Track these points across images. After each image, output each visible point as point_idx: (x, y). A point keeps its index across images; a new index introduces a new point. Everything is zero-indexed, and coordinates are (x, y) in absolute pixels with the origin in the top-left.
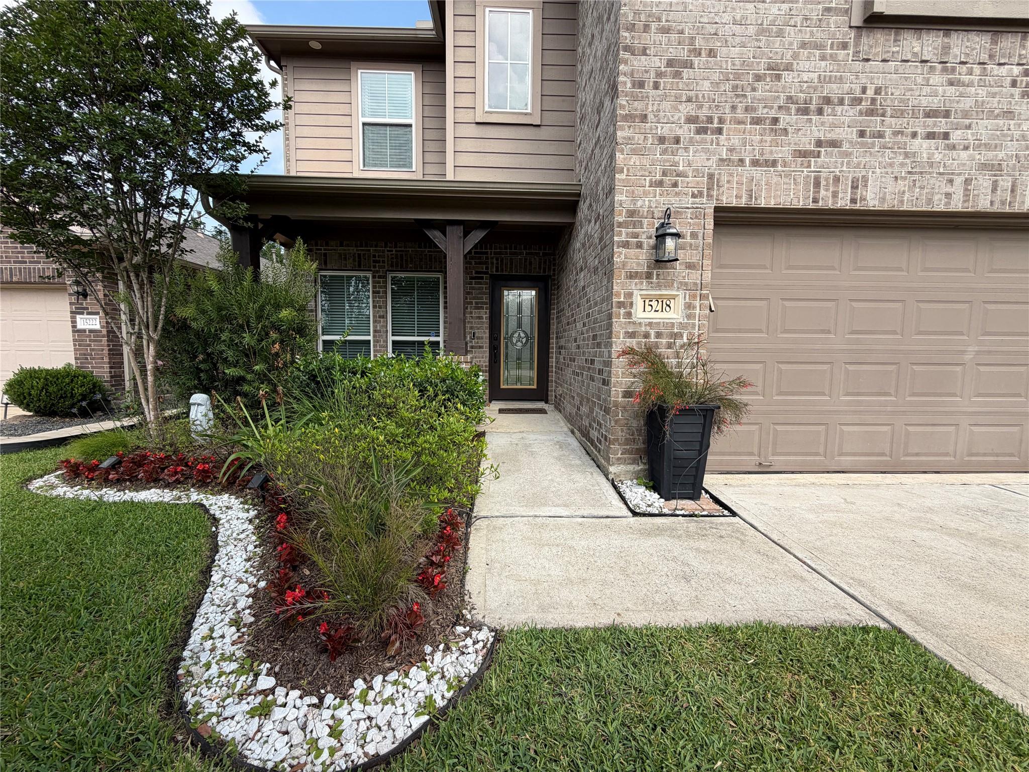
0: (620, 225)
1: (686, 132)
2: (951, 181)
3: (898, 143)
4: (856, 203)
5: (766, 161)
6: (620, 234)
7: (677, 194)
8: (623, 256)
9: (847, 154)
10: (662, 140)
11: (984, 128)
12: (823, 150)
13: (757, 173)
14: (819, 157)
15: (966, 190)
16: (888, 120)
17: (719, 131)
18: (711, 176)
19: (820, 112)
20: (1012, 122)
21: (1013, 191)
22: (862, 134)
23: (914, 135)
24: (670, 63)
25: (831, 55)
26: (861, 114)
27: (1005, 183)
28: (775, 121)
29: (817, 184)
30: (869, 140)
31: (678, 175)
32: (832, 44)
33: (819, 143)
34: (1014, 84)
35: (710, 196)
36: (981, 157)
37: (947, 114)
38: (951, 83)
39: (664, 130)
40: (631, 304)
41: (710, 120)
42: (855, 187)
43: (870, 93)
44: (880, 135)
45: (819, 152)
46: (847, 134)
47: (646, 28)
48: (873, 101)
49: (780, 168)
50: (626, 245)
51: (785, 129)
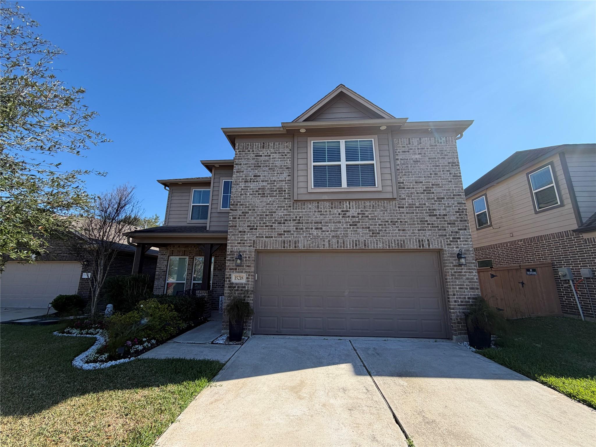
0: (228, 255)
1: (247, 230)
2: (324, 241)
3: (307, 231)
4: (296, 248)
5: (269, 237)
6: (228, 257)
7: (244, 246)
8: (228, 264)
9: (293, 234)
10: (240, 232)
11: (332, 226)
12: (286, 233)
13: (267, 240)
14: (285, 235)
15: (329, 243)
16: (304, 224)
17: (256, 229)
18: (254, 241)
19: (284, 223)
20: (340, 224)
21: (344, 243)
22: (297, 229)
23: (312, 228)
24: (243, 213)
25: (286, 209)
26: (296, 223)
27: (341, 241)
28: (272, 226)
29: (284, 242)
30: (299, 230)
31: (245, 241)
32: (287, 206)
33: (284, 231)
34: (339, 214)
35: (254, 247)
36: (333, 234)
37: (321, 223)
38: (321, 215)
39: (241, 229)
40: (231, 277)
41: (254, 226)
42: (295, 243)
43: (298, 218)
44: (302, 229)
45: (285, 234)
46: (292, 229)
47: (237, 205)
48: (299, 220)
49: (273, 238)
50: (229, 260)
51: (275, 228)
